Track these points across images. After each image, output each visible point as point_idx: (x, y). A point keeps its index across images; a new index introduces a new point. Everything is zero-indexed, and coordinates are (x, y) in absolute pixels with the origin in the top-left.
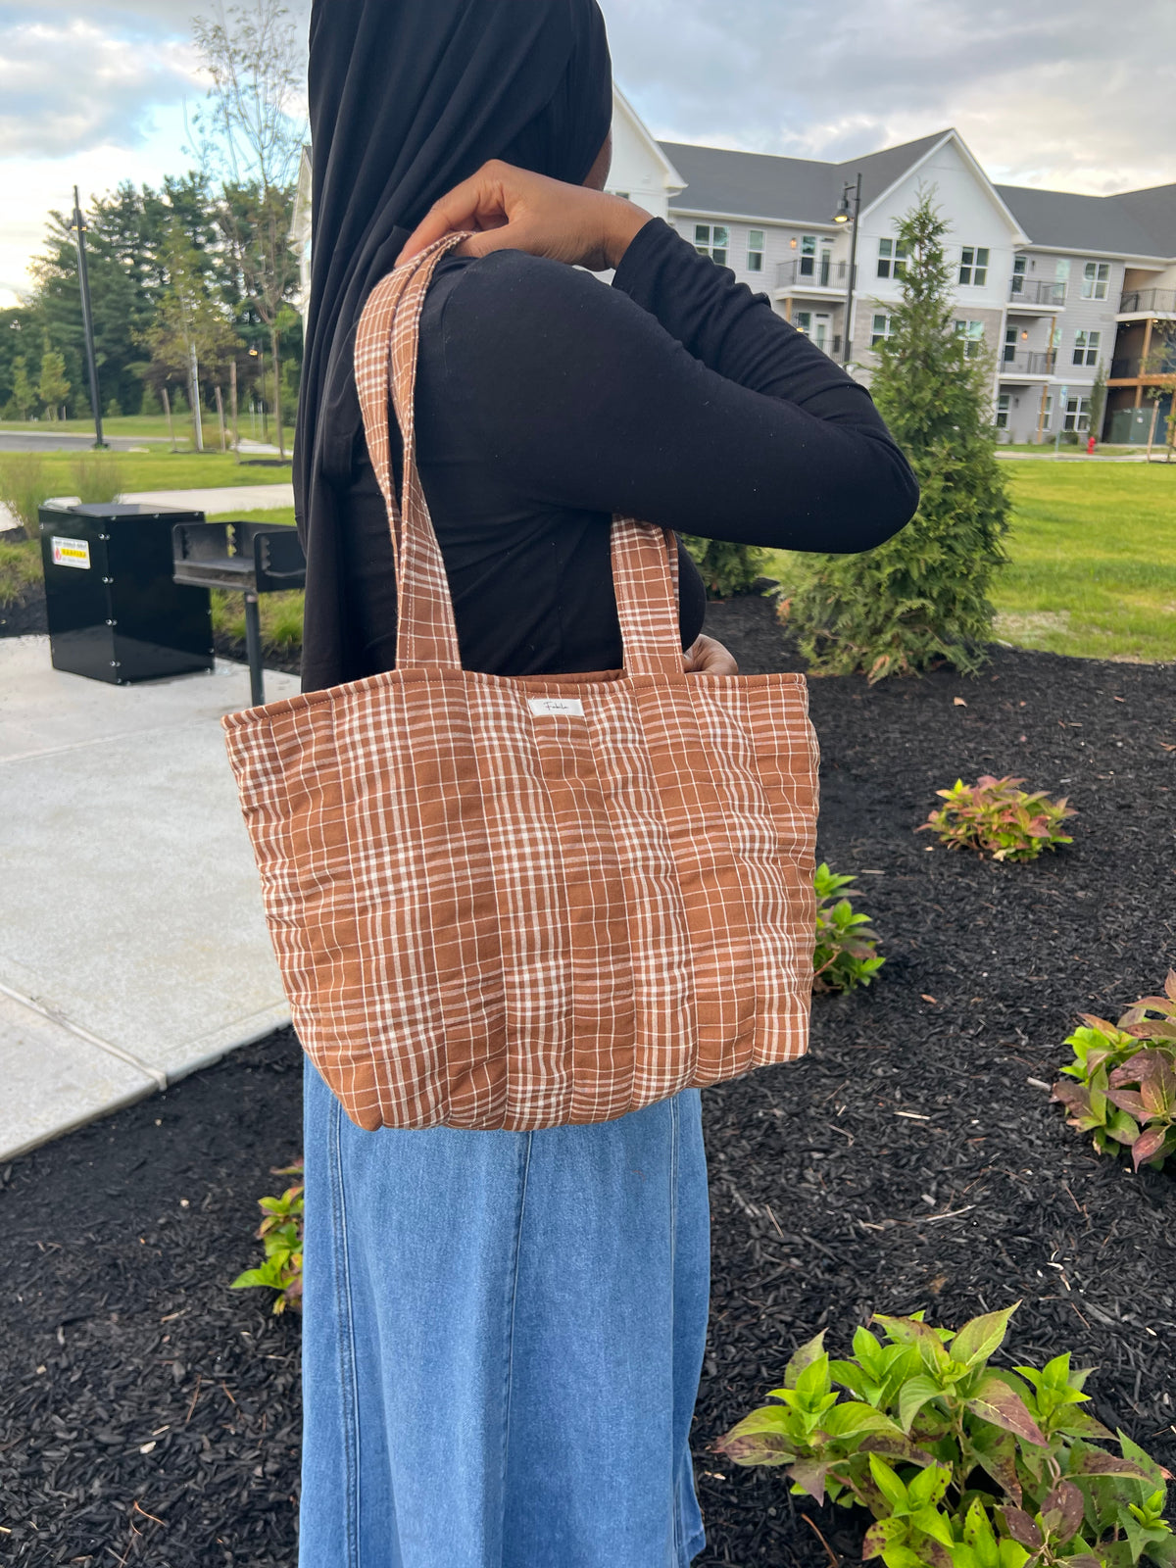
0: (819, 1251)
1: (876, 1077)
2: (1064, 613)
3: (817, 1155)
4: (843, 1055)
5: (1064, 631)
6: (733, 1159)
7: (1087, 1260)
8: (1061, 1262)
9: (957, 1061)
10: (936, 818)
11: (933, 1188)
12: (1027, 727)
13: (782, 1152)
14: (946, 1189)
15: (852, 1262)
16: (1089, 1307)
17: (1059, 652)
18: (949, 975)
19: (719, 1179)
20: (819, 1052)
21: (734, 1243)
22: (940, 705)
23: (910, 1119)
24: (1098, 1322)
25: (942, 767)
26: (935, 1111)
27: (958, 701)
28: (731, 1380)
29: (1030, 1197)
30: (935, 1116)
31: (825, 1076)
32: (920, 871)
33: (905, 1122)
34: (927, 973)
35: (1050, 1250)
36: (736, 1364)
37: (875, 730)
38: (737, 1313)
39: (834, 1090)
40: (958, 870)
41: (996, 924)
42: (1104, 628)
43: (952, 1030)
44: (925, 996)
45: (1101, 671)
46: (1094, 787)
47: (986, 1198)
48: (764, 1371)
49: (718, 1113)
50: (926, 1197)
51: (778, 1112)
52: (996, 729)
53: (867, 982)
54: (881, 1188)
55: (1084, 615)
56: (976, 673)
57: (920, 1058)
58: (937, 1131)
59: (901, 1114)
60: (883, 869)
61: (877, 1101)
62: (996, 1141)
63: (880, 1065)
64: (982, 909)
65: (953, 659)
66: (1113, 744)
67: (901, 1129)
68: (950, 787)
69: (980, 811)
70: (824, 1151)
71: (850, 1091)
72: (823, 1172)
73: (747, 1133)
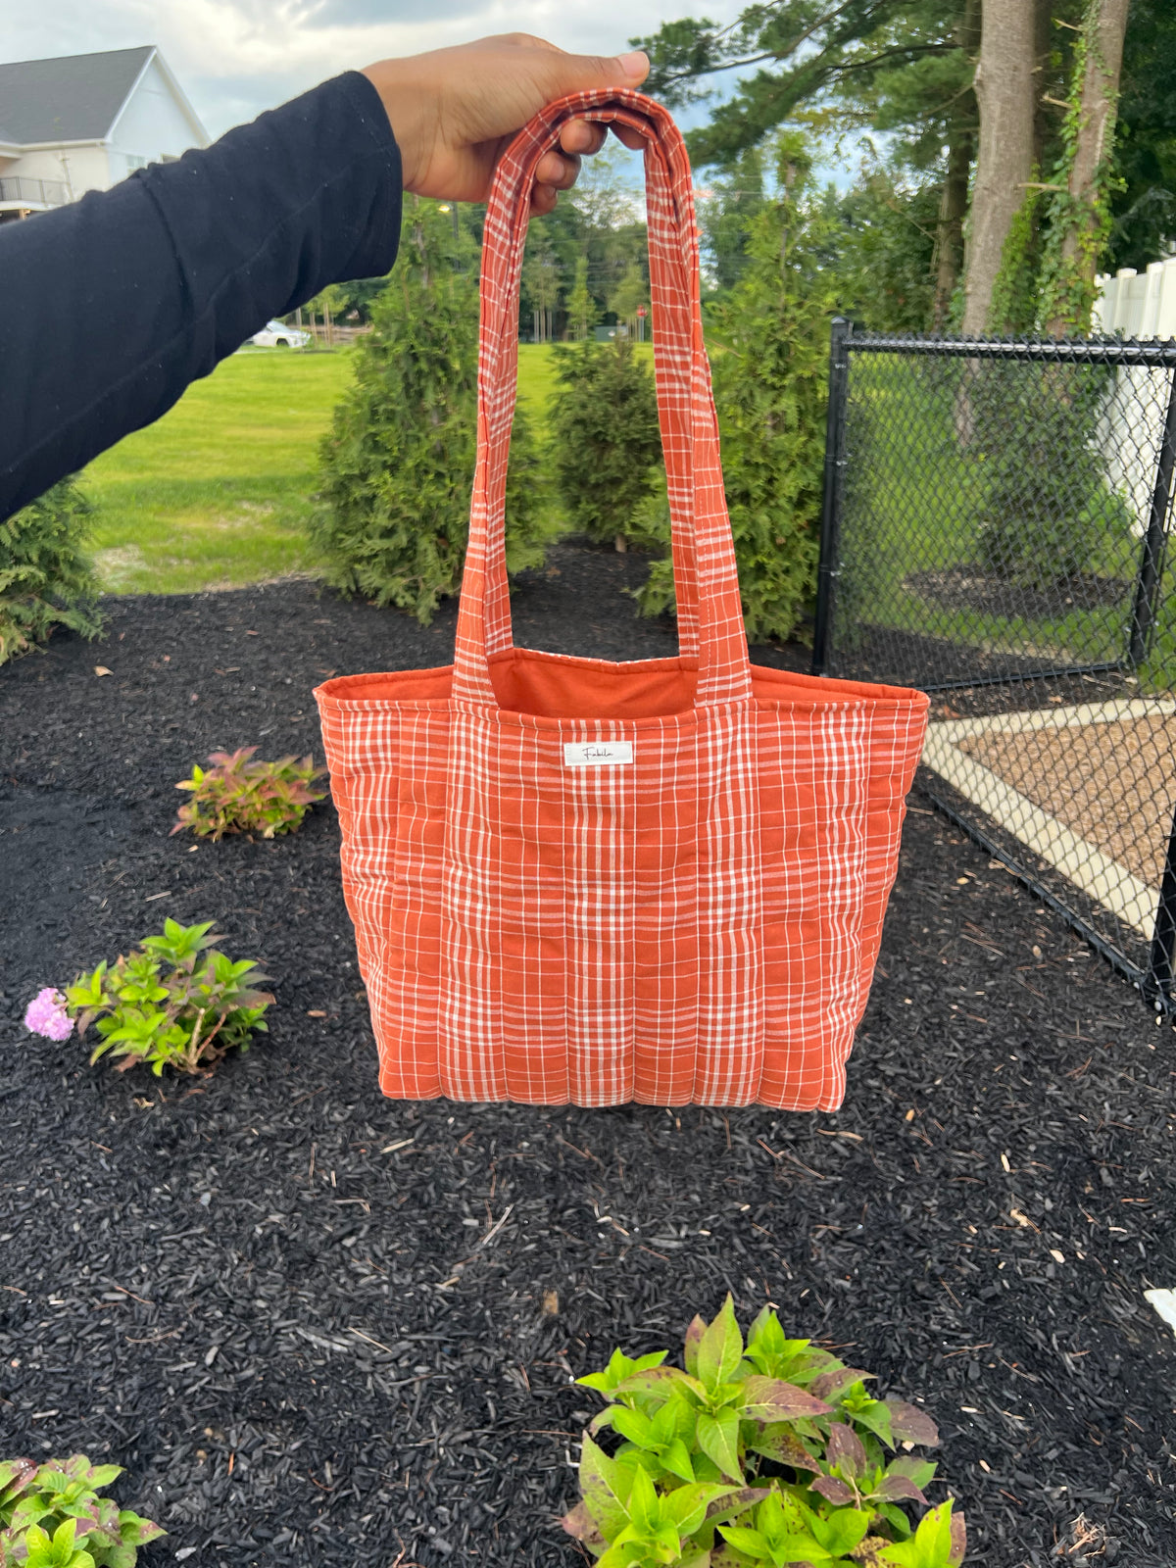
0: (431, 1342)
1: (338, 1124)
2: (130, 547)
3: (349, 1242)
4: (291, 1118)
5: (144, 567)
6: (272, 1299)
7: (620, 1199)
8: (606, 1213)
10: (188, 814)
11: (466, 1209)
12: (188, 683)
13: (313, 1258)
14: (478, 1204)
15: (465, 1332)
16: (655, 1241)
17: (155, 592)
18: (318, 980)
19: (278, 1331)
20: (265, 1128)
21: (355, 1392)
22: (85, 680)
23: (398, 1150)
24: (668, 1250)
25: (134, 751)
26: (412, 1130)
27: (101, 671)
28: (468, 1542)
29: (548, 1169)
30: (417, 1134)
31: (288, 1150)
32: (203, 877)
33: (397, 1156)
34: (296, 987)
35: (591, 1208)
36: (458, 1523)
37: (34, 725)
38: (416, 1467)
39: (309, 1161)
40: (241, 863)
41: (316, 907)
42: (180, 557)
44: (312, 1013)
45: (214, 604)
46: (296, 732)
47: (513, 1191)
48: (487, 1506)
49: (216, 1257)
50: (467, 1222)
51: (275, 1218)
52: (160, 693)
53: (263, 1027)
54: (428, 1239)
55: (152, 546)
56: (102, 635)
57: (360, 1081)
58: (430, 1149)
59: (387, 1150)
60: (166, 889)
61: (356, 1149)
62: (481, 1130)
63: (332, 1109)
64: (293, 896)
65: (73, 625)
66: (283, 683)
67: (399, 1166)
68: (188, 777)
69: (237, 794)
70: (351, 1234)
71: (325, 1153)
72: (369, 1256)
73: (264, 1261)
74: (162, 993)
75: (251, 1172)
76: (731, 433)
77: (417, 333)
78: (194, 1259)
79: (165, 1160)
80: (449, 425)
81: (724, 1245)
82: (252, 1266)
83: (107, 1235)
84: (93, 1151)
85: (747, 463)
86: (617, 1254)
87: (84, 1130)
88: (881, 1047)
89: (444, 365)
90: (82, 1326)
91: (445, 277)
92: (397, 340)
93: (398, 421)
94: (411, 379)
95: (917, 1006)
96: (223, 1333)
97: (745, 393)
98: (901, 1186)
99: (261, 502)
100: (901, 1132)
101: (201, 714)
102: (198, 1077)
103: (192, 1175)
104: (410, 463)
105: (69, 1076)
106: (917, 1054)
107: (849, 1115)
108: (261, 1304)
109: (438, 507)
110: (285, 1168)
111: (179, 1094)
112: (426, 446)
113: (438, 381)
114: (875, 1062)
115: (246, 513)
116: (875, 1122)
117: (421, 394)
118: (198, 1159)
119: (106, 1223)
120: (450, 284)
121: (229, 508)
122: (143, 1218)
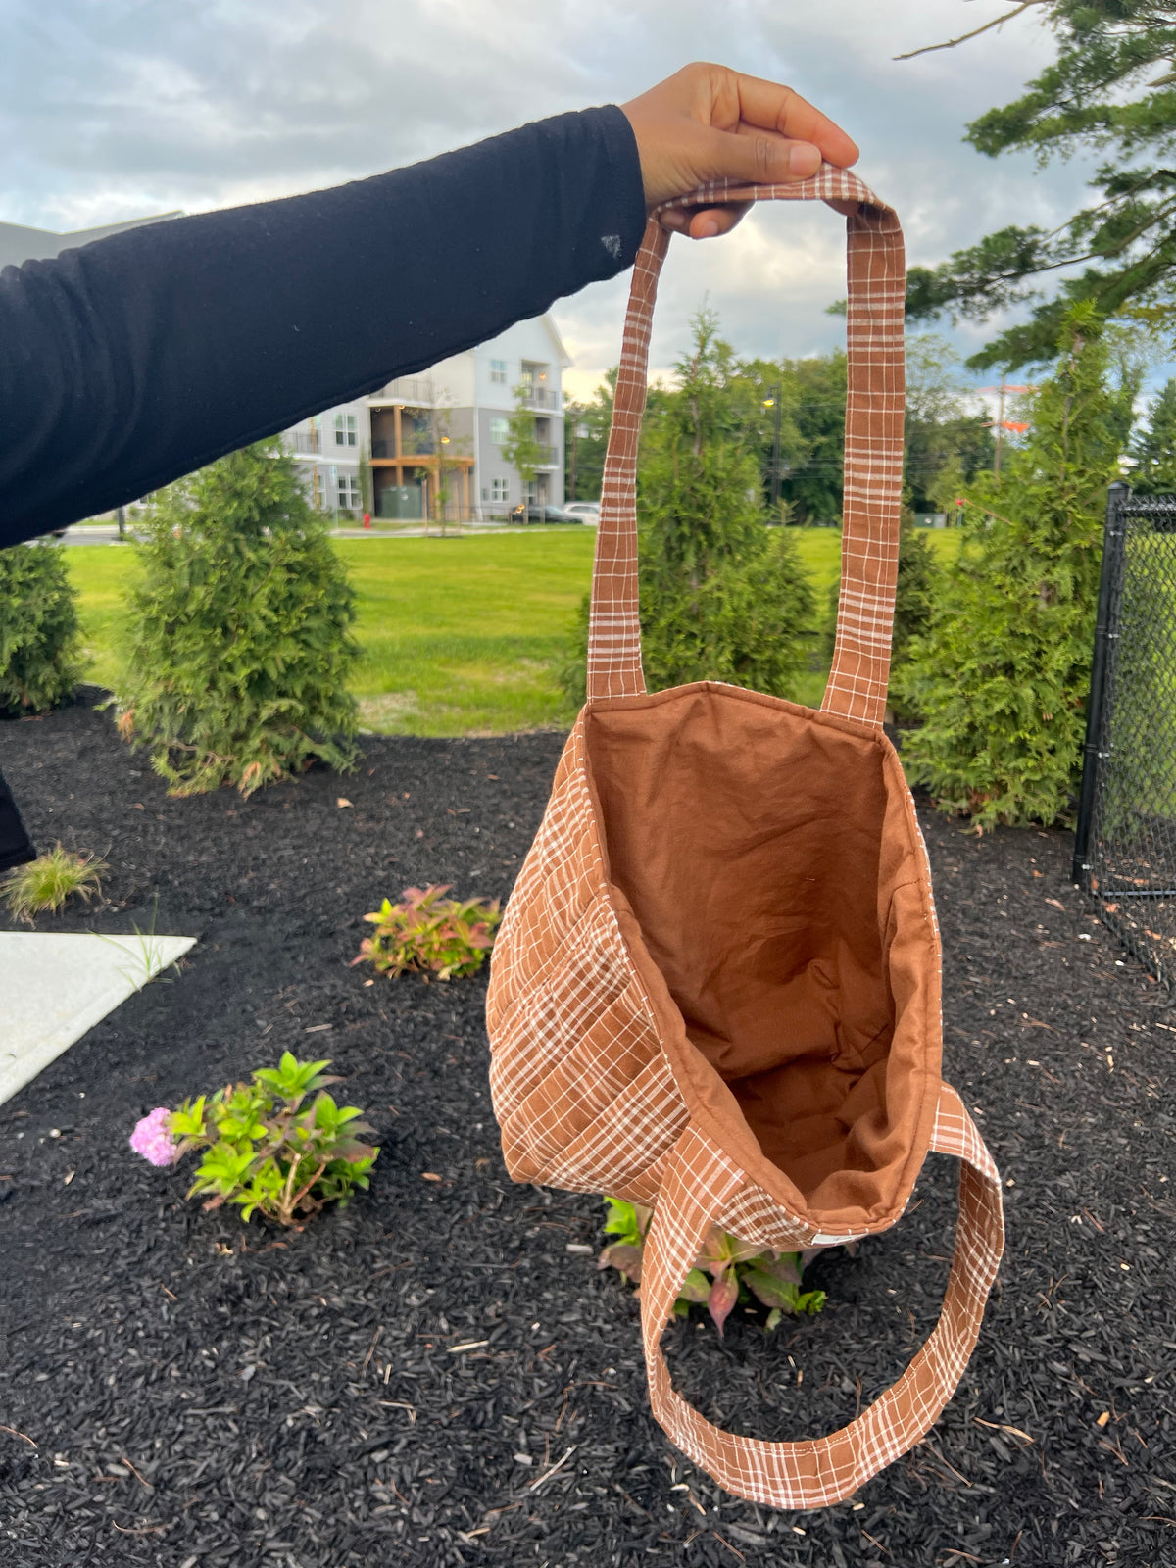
1: (411, 1309)
2: (410, 693)
3: (379, 1457)
4: (366, 1292)
5: (416, 711)
6: (275, 1511)
8: (685, 1480)
9: (490, 1251)
10: (370, 947)
11: (523, 1440)
12: (418, 820)
13: (335, 1469)
14: (538, 1437)
16: (733, 1529)
17: (419, 734)
18: (444, 1139)
20: (336, 1300)
22: (326, 809)
23: (467, 1352)
24: (747, 1546)
25: (349, 880)
26: (489, 1330)
27: (343, 803)
29: (629, 1409)
30: (493, 1337)
31: (353, 1330)
32: (369, 1014)
33: (464, 1359)
34: (419, 1144)
35: (668, 1469)
37: (266, 848)
39: (369, 1347)
40: (408, 1003)
41: (468, 1059)
42: (451, 704)
43: (471, 1210)
44: (427, 1176)
45: (467, 750)
46: (504, 875)
47: (582, 1428)
49: (235, 1446)
50: (521, 1457)
51: (312, 1410)
52: (390, 828)
53: (365, 1184)
54: (468, 1470)
55: (429, 693)
56: (352, 769)
57: (450, 1262)
58: (502, 1357)
59: (456, 1349)
60: (328, 1021)
61: (423, 1342)
62: (566, 1344)
63: (411, 1289)
64: (449, 1044)
65: (326, 757)
66: (506, 827)
67: (463, 1373)
68: (378, 910)
69: (417, 931)
70: (386, 1446)
71: (389, 1339)
72: (394, 1479)
73: (282, 1461)
74: (260, 1131)
75: (306, 1349)
76: (997, 602)
77: (682, 499)
78: (211, 1442)
79: (223, 1318)
80: (706, 587)
81: (818, 1553)
82: (268, 1465)
83: (135, 1397)
84: (160, 1294)
85: (1013, 633)
86: (683, 1538)
87: (159, 1270)
88: (1078, 1321)
89: (706, 529)
90: (74, 1498)
91: (715, 445)
92: (663, 505)
93: (656, 582)
94: (674, 544)
95: (1134, 1274)
96: (210, 1541)
97: (1015, 562)
98: (1072, 1515)
99: (541, 660)
100: (1087, 1441)
101: (420, 851)
102: (287, 1229)
103: (245, 1341)
104: (663, 623)
105: (167, 1207)
106: (1125, 1339)
107: (1021, 1407)
108: (261, 1514)
109: (686, 666)
110: (341, 1350)
111: (261, 1245)
112: (681, 607)
113: (699, 544)
114: (1069, 1340)
115: (523, 668)
116: (1054, 1420)
117: (681, 557)
118: (256, 1323)
119: (141, 1380)
120: (720, 453)
121: (509, 663)
122: (179, 1382)
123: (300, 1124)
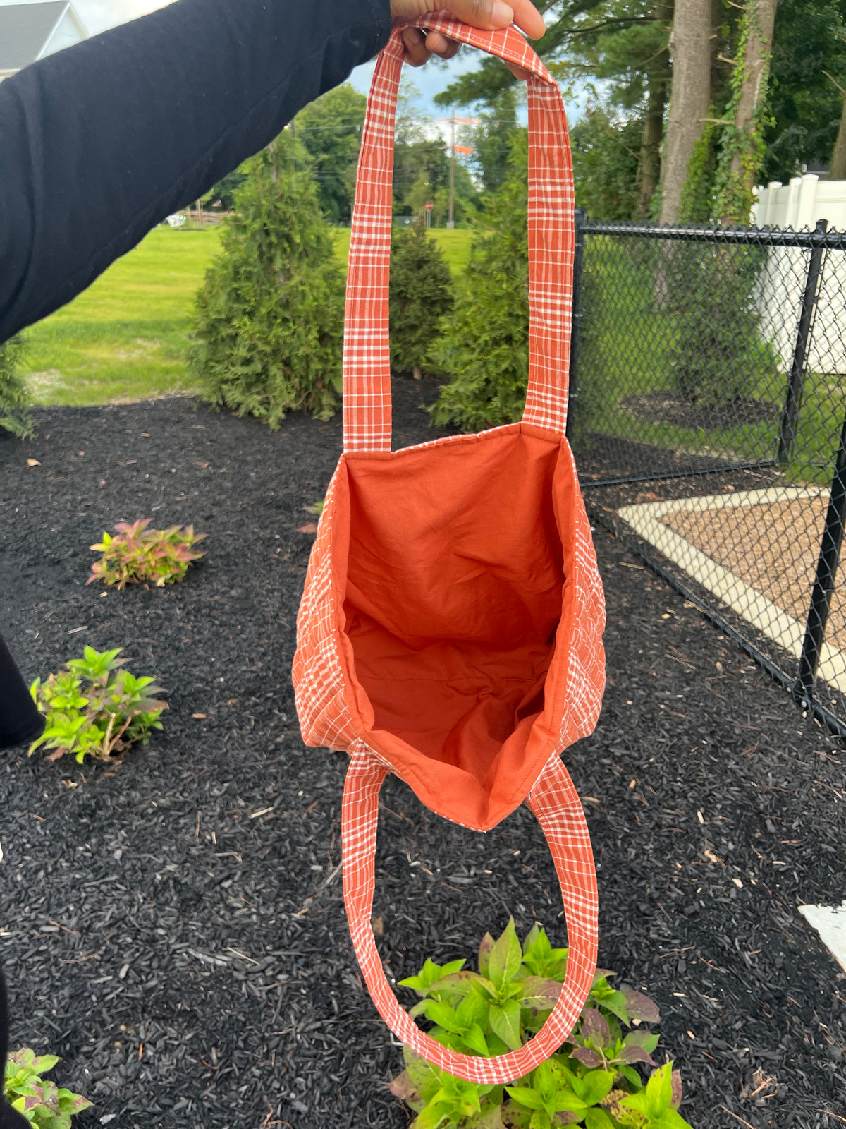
0: (289, 956)
1: (216, 797)
2: (52, 371)
3: (226, 884)
4: (181, 794)
5: (64, 386)
6: (169, 928)
7: (426, 849)
8: (416, 859)
9: (256, 755)
10: (99, 569)
11: (313, 858)
12: (98, 472)
13: (200, 897)
14: (321, 854)
15: (314, 949)
16: (452, 878)
17: (72, 404)
18: (199, 691)
19: (174, 952)
20: (162, 801)
21: (233, 995)
22: (20, 469)
23: (262, 816)
24: (462, 885)
25: (58, 522)
26: (272, 801)
27: (32, 463)
28: (320, 1103)
30: (276, 803)
31: (180, 817)
32: (112, 616)
33: (261, 820)
34: (183, 697)
35: (405, 856)
36: (312, 1089)
38: (280, 1050)
39: (195, 825)
40: (140, 605)
41: (197, 637)
42: (90, 378)
43: (234, 732)
44: (196, 716)
45: (117, 413)
46: (179, 508)
48: (333, 1077)
49: (127, 898)
50: (314, 867)
51: (171, 867)
52: (77, 480)
53: (159, 726)
54: (286, 881)
55: (69, 370)
56: (33, 436)
57: (233, 766)
58: (285, 815)
59: (254, 816)
60: (84, 624)
61: (230, 816)
62: (323, 800)
63: (212, 786)
64: (180, 629)
65: (10, 428)
66: (169, 472)
67: (263, 828)
68: (100, 541)
69: (137, 554)
70: (227, 878)
71: (207, 819)
72: (241, 894)
73: (162, 900)
74: (83, 702)
75: (152, 834)
76: (499, 293)
77: (269, 214)
78: (109, 900)
79: (87, 826)
80: (292, 283)
81: (501, 881)
82: (154, 904)
83: (43, 883)
84: (30, 820)
85: (510, 315)
86: (425, 889)
87: (24, 804)
88: (611, 735)
89: (288, 239)
90: (25, 951)
91: (288, 173)
92: (254, 220)
93: (254, 279)
94: (264, 249)
95: (636, 706)
96: (133, 954)
97: (509, 264)
98: (627, 835)
99: (151, 339)
100: (627, 797)
101: (108, 495)
102: (110, 764)
103: (107, 836)
104: (263, 311)
105: (12, 765)
106: (636, 740)
107: (590, 785)
108: (161, 932)
109: (285, 343)
110: (177, 831)
111: (96, 776)
112: (275, 298)
113: (284, 250)
114: (607, 746)
115: (140, 347)
116: (608, 789)
117: (271, 260)
118: (111, 825)
119: (42, 874)
120: (293, 179)
121: (127, 343)
122: (70, 870)
123: (112, 692)
